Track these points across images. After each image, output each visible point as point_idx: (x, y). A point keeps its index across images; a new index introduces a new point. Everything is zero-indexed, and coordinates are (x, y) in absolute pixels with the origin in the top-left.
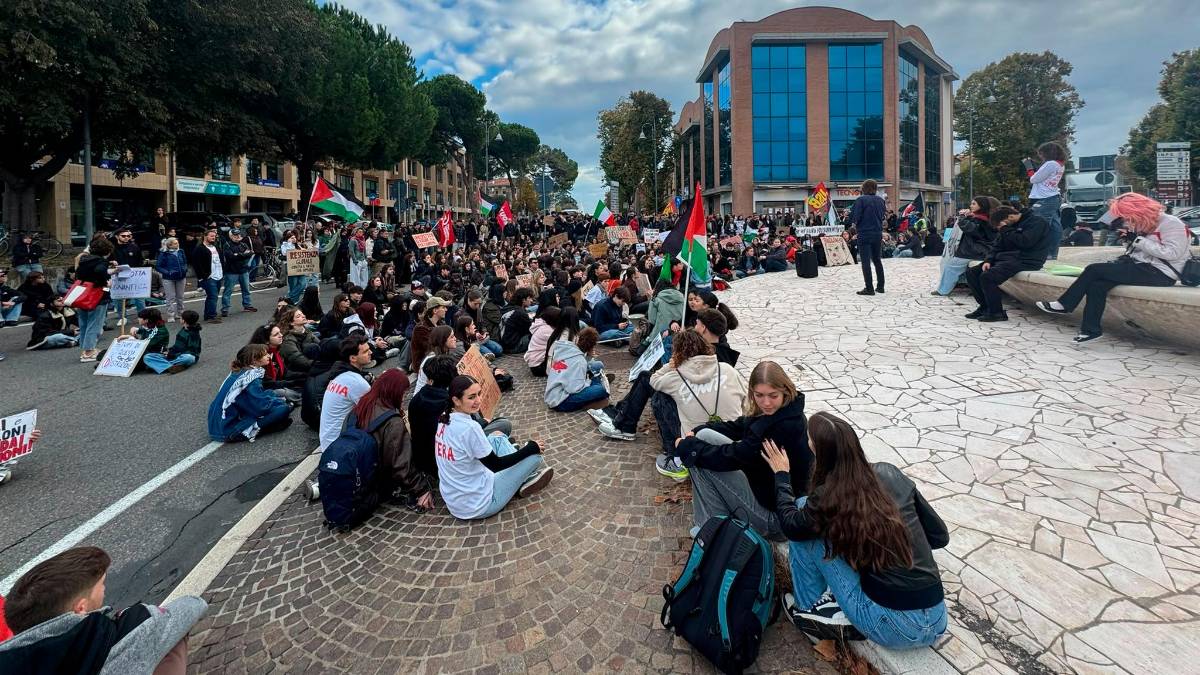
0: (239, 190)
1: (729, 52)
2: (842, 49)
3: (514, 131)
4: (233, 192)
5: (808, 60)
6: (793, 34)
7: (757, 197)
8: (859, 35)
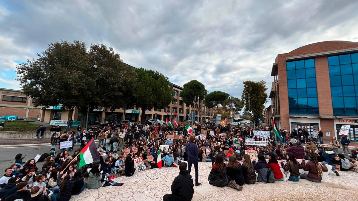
0: (139, 112)
1: (277, 65)
2: (337, 57)
3: (218, 94)
4: (138, 113)
5: (316, 64)
6: (306, 55)
7: (291, 121)
8: (344, 50)
